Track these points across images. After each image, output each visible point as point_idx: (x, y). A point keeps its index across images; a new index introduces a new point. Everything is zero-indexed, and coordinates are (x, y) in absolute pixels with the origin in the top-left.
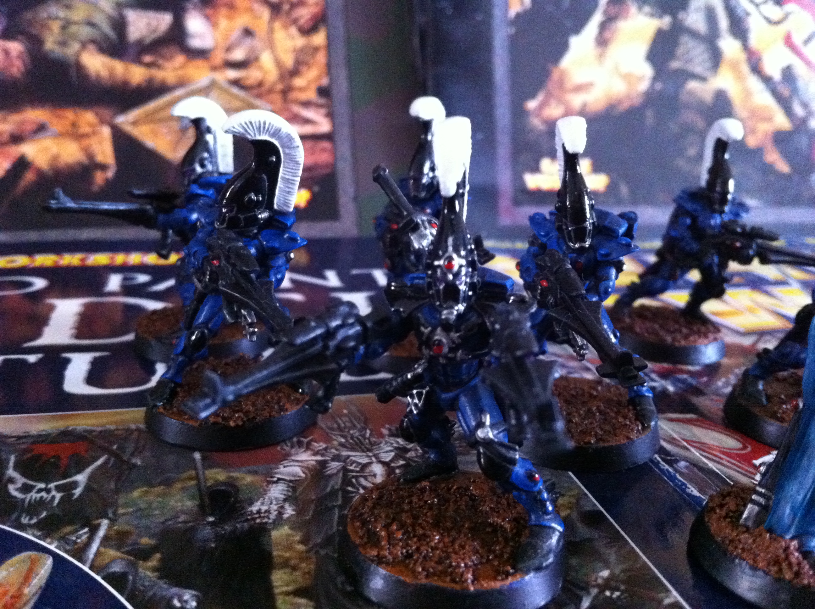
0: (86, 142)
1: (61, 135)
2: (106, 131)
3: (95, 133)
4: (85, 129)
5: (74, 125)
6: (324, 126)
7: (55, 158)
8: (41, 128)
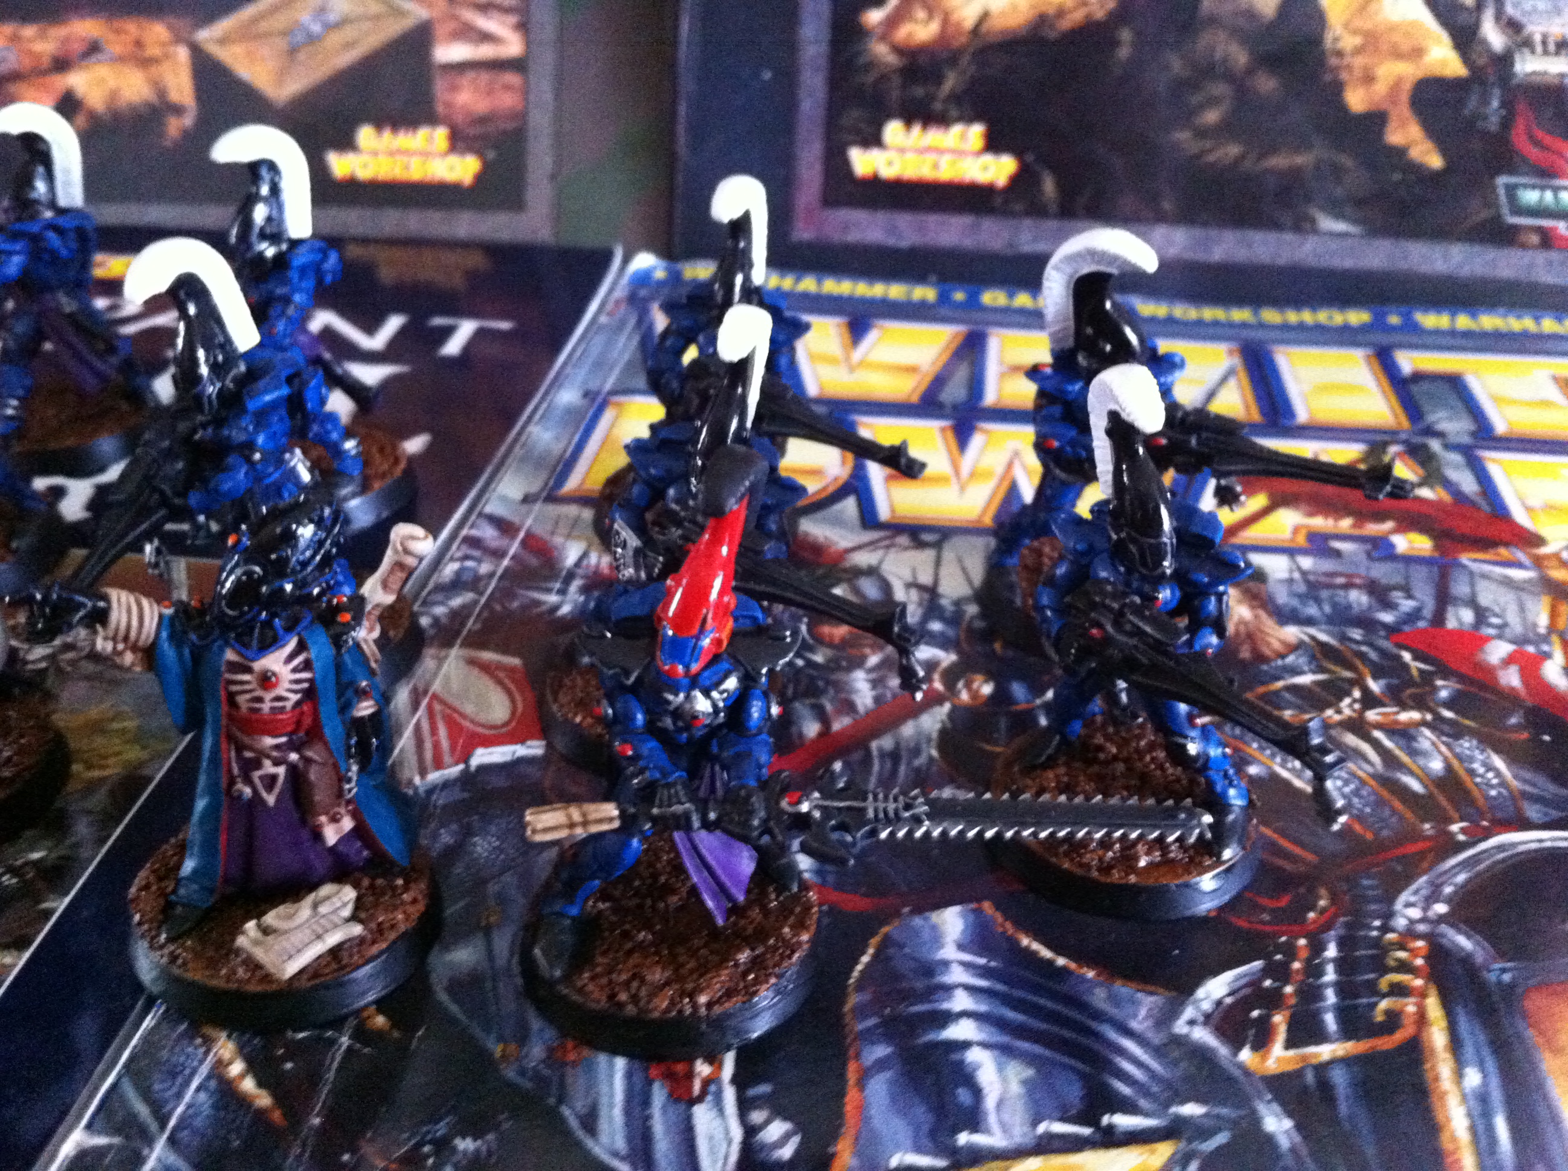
0: (154, 70)
1: (121, 59)
2: (182, 54)
3: (167, 56)
4: (153, 51)
5: (139, 44)
6: (513, 46)
7: (114, 95)
8: (93, 49)
